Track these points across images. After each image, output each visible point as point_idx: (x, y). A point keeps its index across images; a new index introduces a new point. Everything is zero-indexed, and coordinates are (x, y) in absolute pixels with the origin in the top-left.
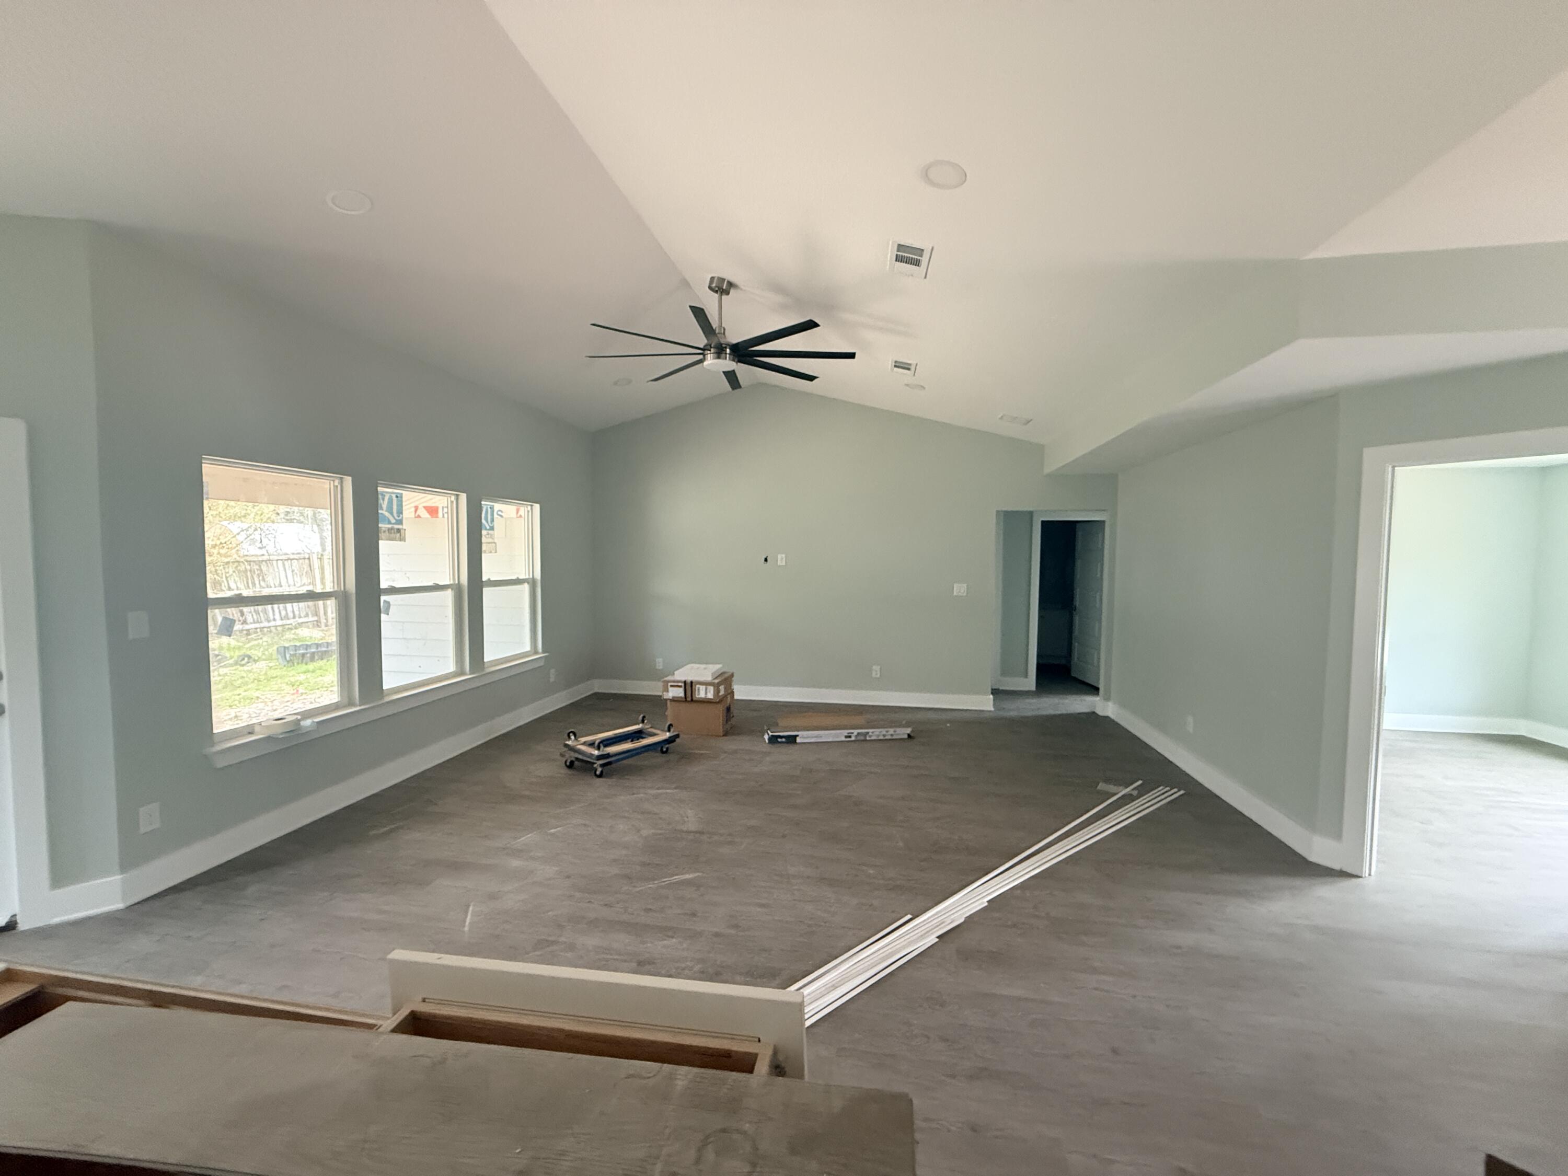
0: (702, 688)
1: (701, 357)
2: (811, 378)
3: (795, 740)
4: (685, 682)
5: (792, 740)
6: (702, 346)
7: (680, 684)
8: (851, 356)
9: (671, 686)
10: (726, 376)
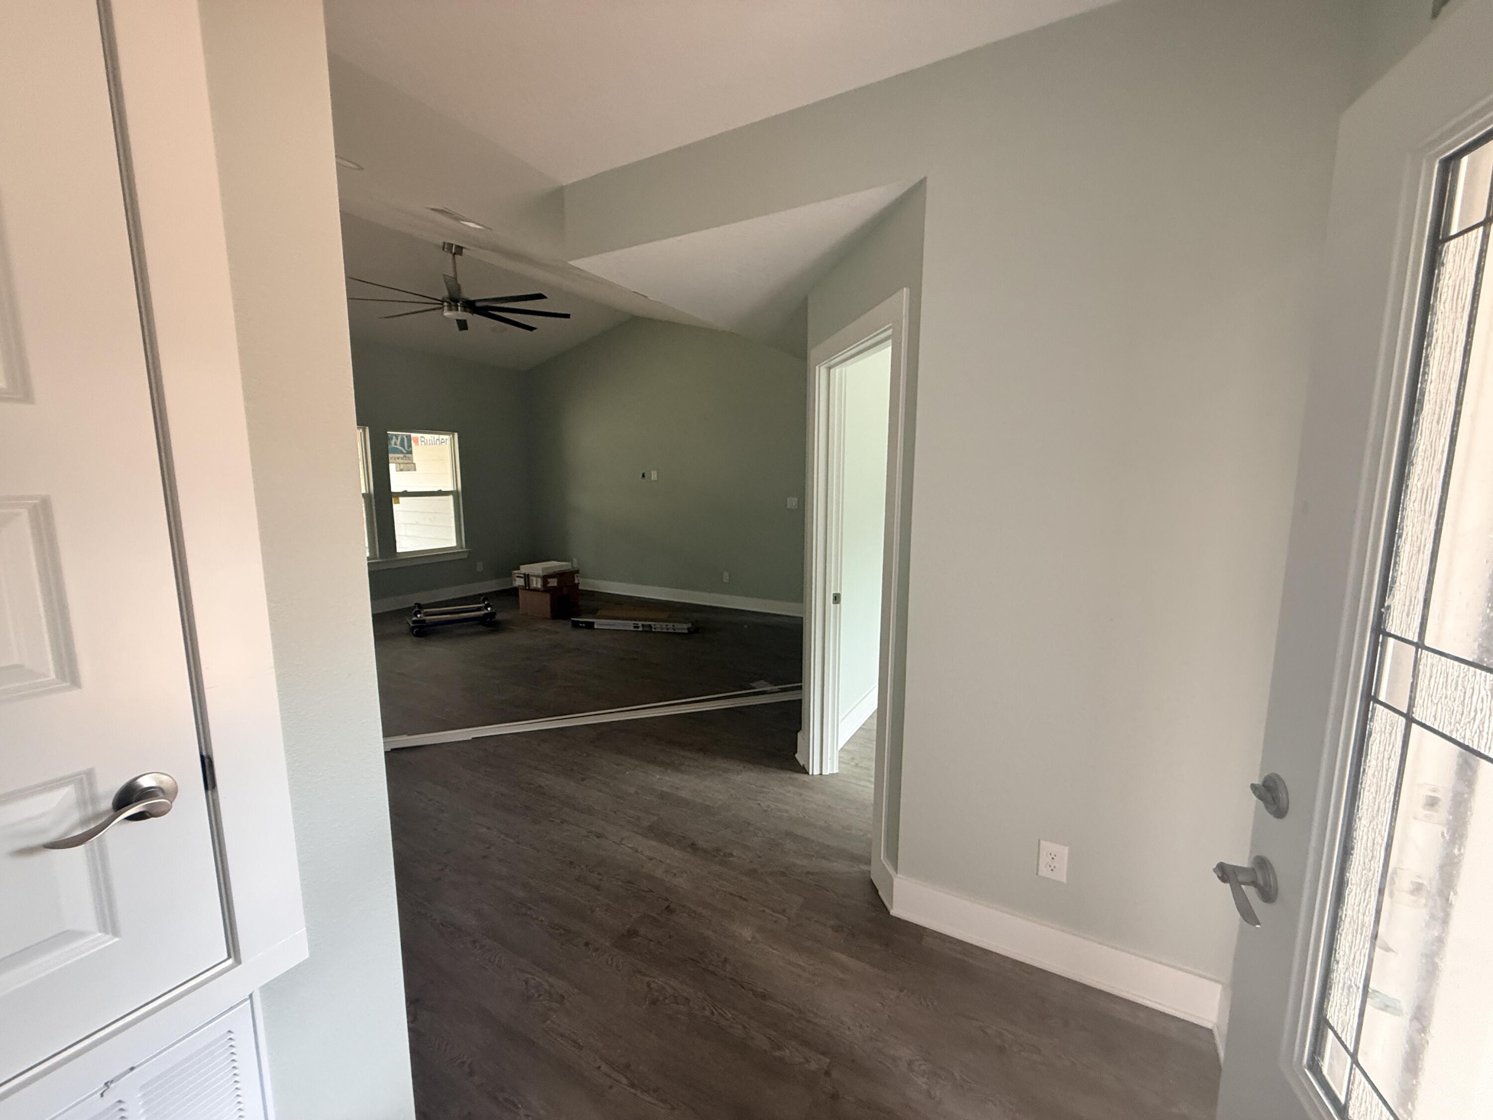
0: (534, 579)
1: (441, 306)
2: (531, 329)
3: (593, 626)
4: (525, 574)
5: (590, 626)
6: (440, 299)
7: (522, 575)
8: (567, 316)
9: (518, 577)
10: (458, 324)
